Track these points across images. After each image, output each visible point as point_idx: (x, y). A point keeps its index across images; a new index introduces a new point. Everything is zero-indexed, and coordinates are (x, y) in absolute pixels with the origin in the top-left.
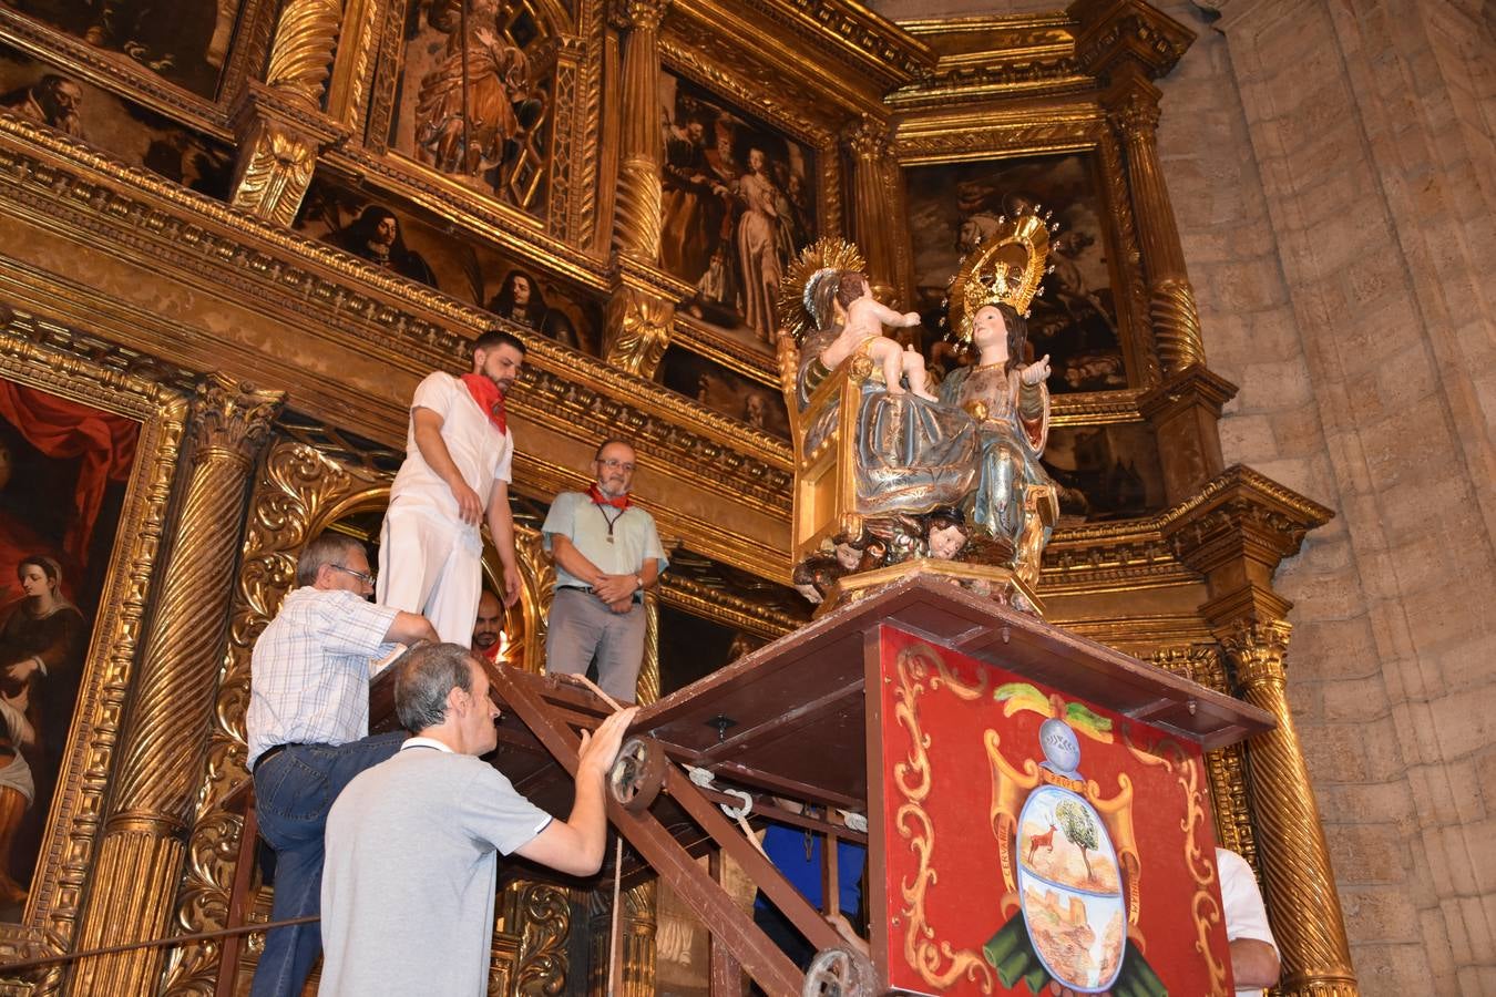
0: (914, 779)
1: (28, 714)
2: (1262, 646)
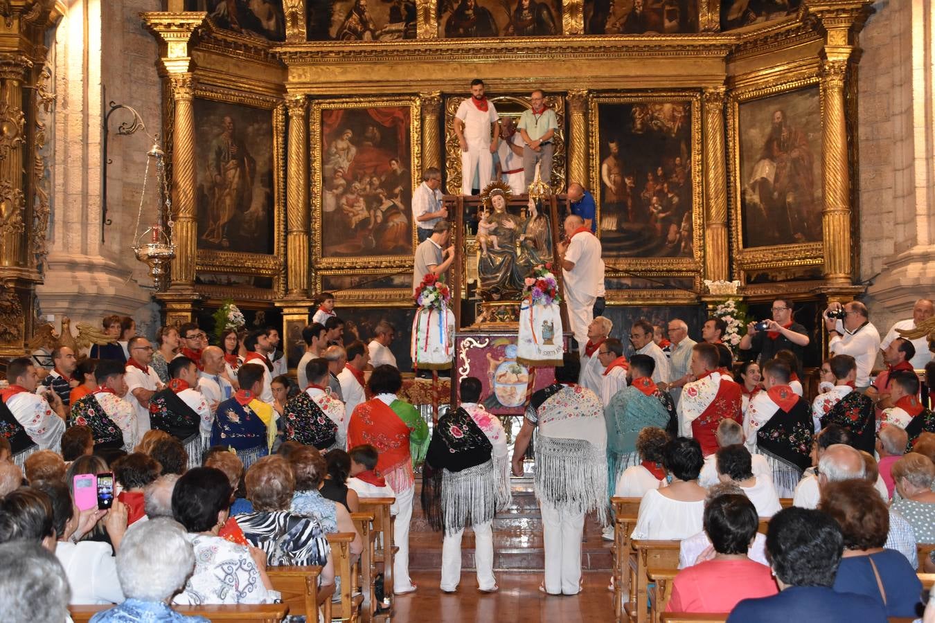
0: (464, 370)
1: (401, 202)
2: (828, 75)
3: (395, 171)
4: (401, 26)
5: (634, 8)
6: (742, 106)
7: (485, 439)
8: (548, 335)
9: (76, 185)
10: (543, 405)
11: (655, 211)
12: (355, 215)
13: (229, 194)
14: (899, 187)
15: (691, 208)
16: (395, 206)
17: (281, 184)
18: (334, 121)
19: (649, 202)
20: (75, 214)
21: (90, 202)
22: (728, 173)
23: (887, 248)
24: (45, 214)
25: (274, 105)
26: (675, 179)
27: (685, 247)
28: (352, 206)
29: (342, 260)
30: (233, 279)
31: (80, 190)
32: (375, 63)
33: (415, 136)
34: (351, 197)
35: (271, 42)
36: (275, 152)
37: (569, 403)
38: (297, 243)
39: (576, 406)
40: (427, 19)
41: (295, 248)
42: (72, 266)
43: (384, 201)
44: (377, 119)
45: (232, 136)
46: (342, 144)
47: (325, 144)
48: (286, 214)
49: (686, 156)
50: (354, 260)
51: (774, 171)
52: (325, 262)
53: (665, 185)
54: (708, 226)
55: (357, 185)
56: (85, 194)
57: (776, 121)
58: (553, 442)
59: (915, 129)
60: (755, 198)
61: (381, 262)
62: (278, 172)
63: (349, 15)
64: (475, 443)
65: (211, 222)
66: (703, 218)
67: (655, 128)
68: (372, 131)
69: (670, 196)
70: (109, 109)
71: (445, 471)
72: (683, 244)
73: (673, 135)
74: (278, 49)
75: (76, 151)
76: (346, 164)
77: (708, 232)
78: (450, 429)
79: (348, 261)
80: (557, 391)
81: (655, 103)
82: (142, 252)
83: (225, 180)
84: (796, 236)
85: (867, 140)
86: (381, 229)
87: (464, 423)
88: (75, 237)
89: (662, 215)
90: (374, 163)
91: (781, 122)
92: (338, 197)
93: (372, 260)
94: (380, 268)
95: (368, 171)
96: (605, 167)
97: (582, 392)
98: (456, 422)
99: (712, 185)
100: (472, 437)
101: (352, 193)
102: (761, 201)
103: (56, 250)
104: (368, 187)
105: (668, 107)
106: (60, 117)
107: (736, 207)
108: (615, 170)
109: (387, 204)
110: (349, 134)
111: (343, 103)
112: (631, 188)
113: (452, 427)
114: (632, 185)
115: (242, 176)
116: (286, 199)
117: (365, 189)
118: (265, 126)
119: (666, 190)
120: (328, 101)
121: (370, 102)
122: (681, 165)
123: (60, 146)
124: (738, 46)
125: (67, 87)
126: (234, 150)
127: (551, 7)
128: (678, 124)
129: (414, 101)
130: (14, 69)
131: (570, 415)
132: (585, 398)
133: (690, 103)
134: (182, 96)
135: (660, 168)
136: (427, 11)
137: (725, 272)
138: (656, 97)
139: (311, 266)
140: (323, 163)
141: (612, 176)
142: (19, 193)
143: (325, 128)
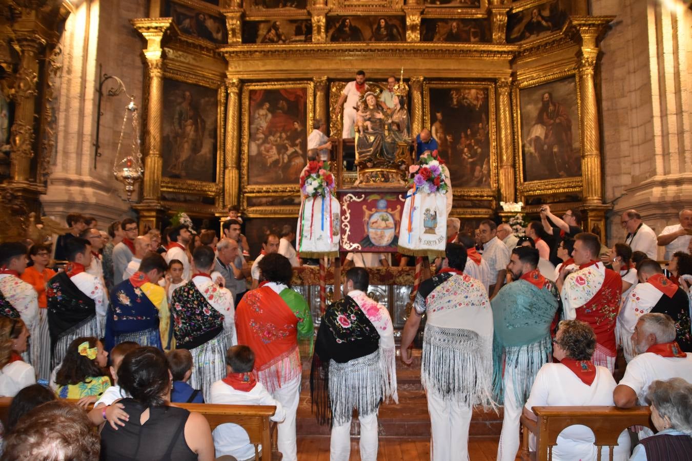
1: (300, 149)
2: (584, 66)
3: (296, 129)
4: (302, 38)
5: (451, 30)
6: (522, 91)
7: (373, 329)
8: (430, 224)
9: (74, 127)
10: (432, 293)
11: (466, 157)
12: (269, 158)
13: (187, 142)
14: (636, 138)
15: (489, 156)
16: (296, 152)
17: (222, 137)
18: (258, 98)
19: (462, 152)
20: (72, 147)
21: (84, 139)
22: (513, 133)
23: (626, 180)
24: (51, 146)
25: (219, 87)
26: (478, 137)
27: (486, 181)
28: (268, 151)
29: (260, 187)
30: (188, 197)
31: (76, 130)
32: (285, 59)
33: (310, 106)
34: (268, 146)
35: (217, 45)
36: (219, 116)
37: (459, 292)
38: (231, 175)
39: (466, 294)
40: (319, 32)
41: (229, 178)
42: (69, 182)
43: (289, 148)
44: (286, 96)
45: (190, 104)
46: (262, 112)
47: (252, 111)
48: (224, 156)
49: (486, 122)
50: (268, 186)
51: (544, 132)
52: (249, 188)
53: (473, 141)
54: (501, 167)
55: (272, 138)
56: (81, 134)
57: (545, 99)
58: (443, 332)
59: (653, 97)
60: (531, 149)
61: (286, 188)
62: (220, 129)
63: (269, 31)
64: (362, 333)
65: (174, 159)
66: (497, 162)
67: (466, 104)
68: (282, 103)
69: (476, 147)
70: (103, 79)
71: (332, 362)
72: (484, 179)
73: (477, 109)
74: (223, 50)
75: (75, 104)
76: (265, 124)
77: (502, 172)
78: (338, 319)
79: (265, 188)
80: (445, 280)
81: (465, 88)
82: (119, 174)
83: (184, 132)
84: (560, 174)
85: (608, 110)
86: (287, 167)
87: (352, 312)
88: (72, 163)
89: (471, 160)
90: (283, 124)
91: (548, 100)
92: (259, 146)
93: (280, 187)
94: (285, 192)
95: (279, 129)
96: (434, 128)
97: (471, 281)
98: (344, 311)
99: (504, 141)
100: (360, 327)
101: (268, 143)
102: (536, 151)
103: (58, 172)
104: (279, 139)
105: (473, 91)
106: (65, 80)
107: (519, 155)
108: (440, 131)
109: (291, 150)
110: (267, 105)
111: (264, 85)
112: (450, 142)
113: (340, 316)
114: (451, 140)
115: (196, 130)
116: (224, 147)
117: (276, 141)
118: (212, 100)
119: (473, 144)
120: (254, 84)
121: (281, 85)
122: (482, 128)
123: (63, 100)
124: (519, 52)
125: (72, 61)
126: (191, 113)
127: (398, 27)
128: (480, 102)
129: (310, 84)
130: (30, 43)
131: (460, 304)
132: (474, 287)
133: (487, 89)
134: (155, 74)
135: (469, 130)
136: (319, 27)
137: (513, 197)
138: (465, 84)
139: (241, 190)
140: (250, 124)
141: (439, 135)
142: (30, 129)
143: (252, 102)
